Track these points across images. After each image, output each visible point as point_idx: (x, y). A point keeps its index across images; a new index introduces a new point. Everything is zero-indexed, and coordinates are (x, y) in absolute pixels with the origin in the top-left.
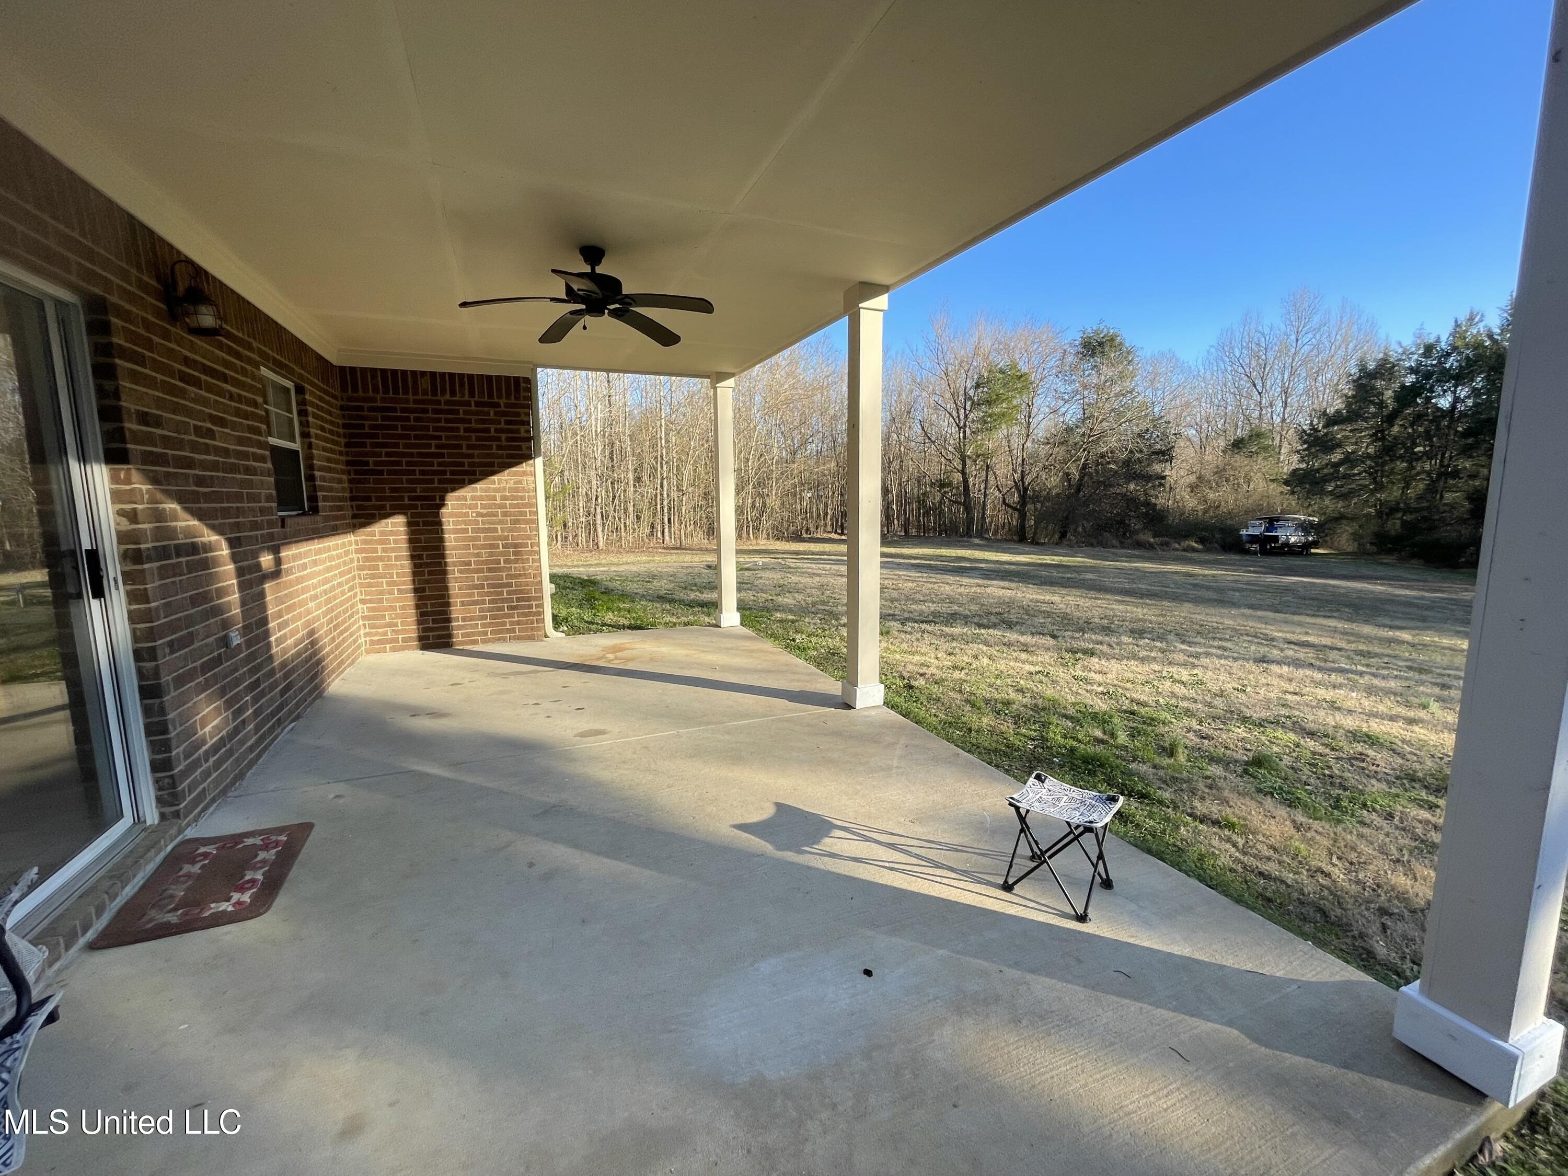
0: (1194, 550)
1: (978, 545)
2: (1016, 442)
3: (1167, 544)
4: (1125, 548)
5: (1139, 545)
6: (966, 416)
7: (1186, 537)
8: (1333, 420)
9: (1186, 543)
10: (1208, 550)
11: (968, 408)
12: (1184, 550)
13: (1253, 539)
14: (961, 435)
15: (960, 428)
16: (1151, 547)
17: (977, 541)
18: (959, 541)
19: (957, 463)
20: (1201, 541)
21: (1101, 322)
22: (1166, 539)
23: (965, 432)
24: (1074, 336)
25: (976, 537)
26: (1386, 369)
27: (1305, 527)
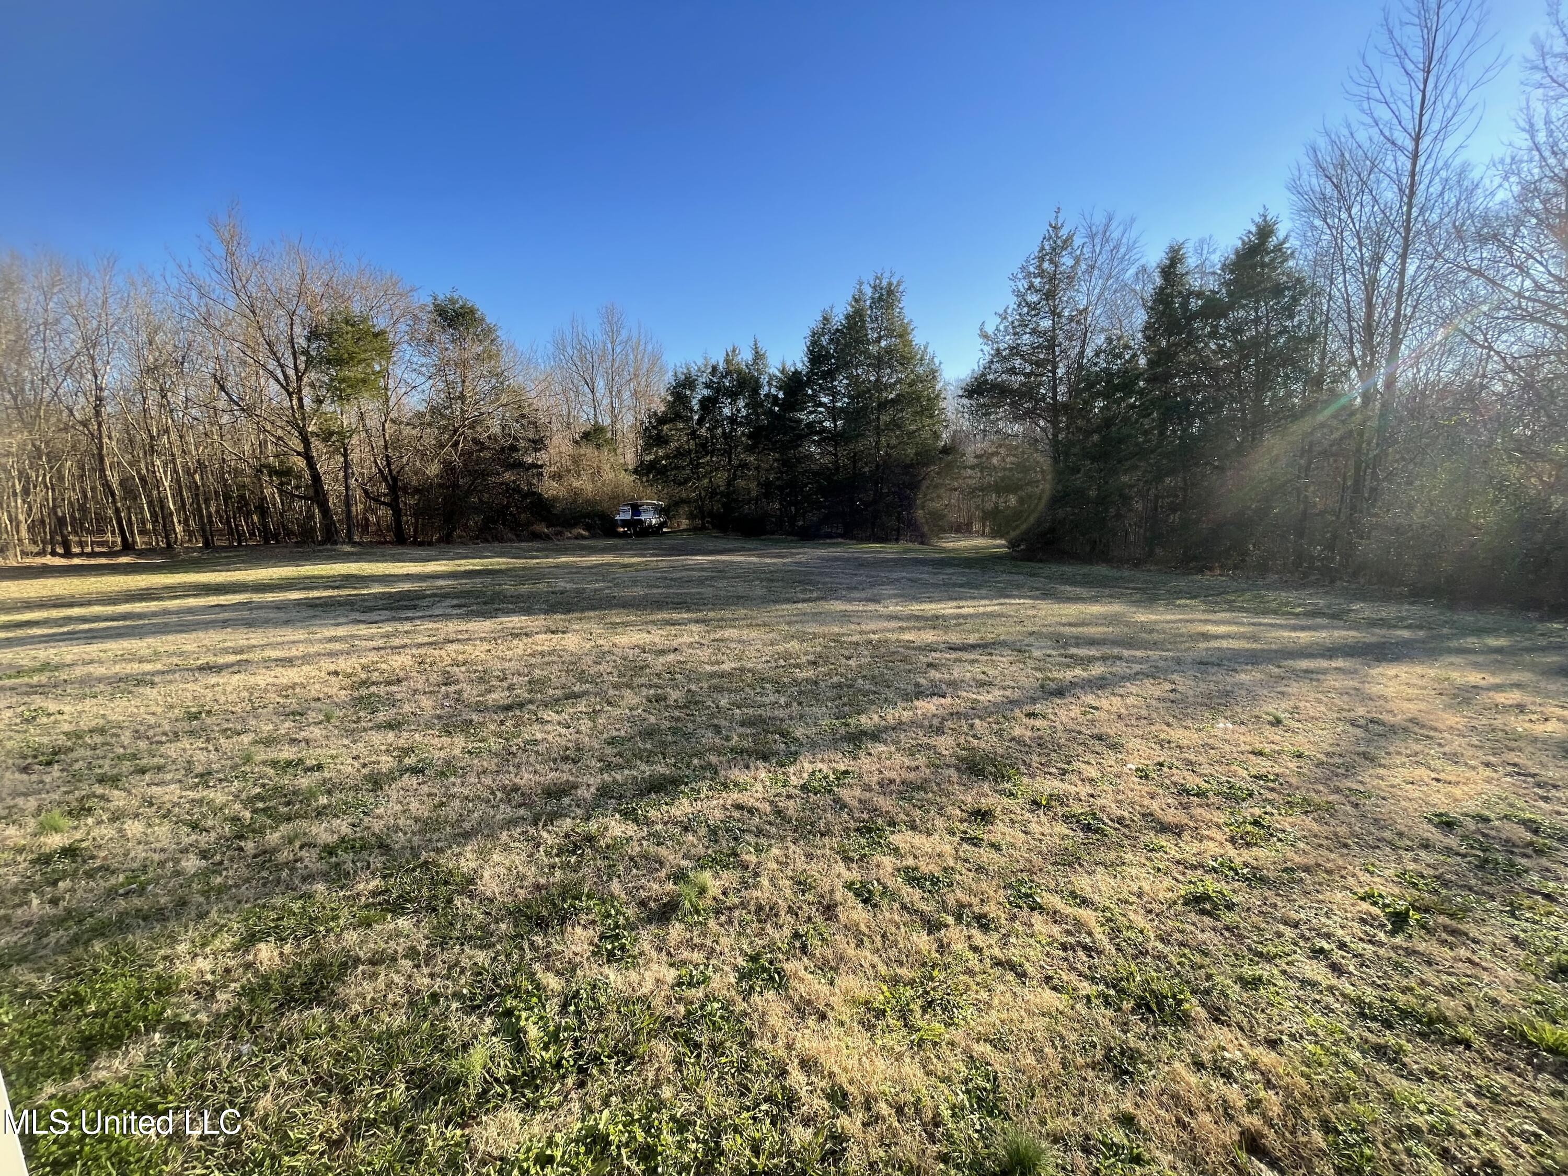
0: (584, 538)
1: (352, 554)
2: (373, 422)
3: (560, 533)
4: (522, 541)
5: (536, 536)
6: (299, 379)
7: (574, 525)
8: (662, 420)
9: (576, 531)
10: (593, 536)
11: (302, 367)
12: (576, 538)
13: (625, 523)
14: (295, 402)
15: (290, 395)
16: (547, 538)
17: (348, 548)
18: (320, 551)
19: (296, 443)
20: (588, 528)
21: (454, 290)
22: (559, 529)
23: (300, 400)
24: (423, 299)
25: (344, 543)
26: (688, 383)
27: (659, 511)
